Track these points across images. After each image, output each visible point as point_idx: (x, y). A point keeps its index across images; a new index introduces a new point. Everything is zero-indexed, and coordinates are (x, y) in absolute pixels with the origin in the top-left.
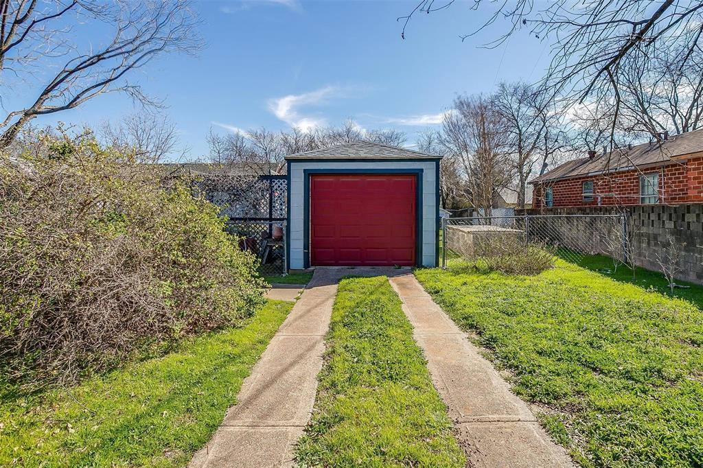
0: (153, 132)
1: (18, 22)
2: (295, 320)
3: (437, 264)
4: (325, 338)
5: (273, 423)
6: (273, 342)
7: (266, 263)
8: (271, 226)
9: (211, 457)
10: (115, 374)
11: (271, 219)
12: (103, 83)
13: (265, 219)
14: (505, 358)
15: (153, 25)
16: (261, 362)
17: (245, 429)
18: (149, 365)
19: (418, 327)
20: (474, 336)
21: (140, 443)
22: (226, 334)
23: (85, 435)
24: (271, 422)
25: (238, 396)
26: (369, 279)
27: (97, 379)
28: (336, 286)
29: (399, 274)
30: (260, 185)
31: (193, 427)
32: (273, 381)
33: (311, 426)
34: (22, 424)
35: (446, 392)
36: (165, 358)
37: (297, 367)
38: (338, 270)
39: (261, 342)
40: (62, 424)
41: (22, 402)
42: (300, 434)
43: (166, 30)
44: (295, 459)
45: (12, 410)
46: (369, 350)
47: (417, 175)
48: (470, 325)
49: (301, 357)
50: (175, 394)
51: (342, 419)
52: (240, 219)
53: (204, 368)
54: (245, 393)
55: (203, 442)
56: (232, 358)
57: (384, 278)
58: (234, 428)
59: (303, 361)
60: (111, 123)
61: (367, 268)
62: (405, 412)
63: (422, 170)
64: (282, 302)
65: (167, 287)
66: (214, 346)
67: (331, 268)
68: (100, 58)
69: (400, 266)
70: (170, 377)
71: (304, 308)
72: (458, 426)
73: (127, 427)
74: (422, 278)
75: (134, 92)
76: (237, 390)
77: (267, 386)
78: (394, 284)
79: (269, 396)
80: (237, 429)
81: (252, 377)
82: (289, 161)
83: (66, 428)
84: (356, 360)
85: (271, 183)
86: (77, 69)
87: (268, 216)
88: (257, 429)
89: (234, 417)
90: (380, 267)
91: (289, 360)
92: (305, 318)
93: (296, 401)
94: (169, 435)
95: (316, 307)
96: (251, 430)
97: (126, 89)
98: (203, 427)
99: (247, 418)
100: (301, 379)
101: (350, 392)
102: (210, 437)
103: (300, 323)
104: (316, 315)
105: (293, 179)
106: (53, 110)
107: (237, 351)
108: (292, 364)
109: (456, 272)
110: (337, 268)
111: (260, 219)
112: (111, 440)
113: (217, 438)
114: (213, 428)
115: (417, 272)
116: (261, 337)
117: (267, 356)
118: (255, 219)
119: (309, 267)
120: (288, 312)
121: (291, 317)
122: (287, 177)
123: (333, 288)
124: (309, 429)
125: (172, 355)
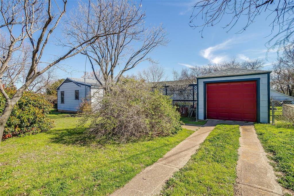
0: (157, 72)
1: (121, 47)
2: (193, 137)
3: (269, 122)
4: (200, 144)
5: (171, 165)
6: (181, 143)
7: (192, 117)
8: (194, 103)
9: (151, 168)
10: (135, 143)
11: (194, 100)
12: (140, 59)
13: (191, 101)
14: (282, 167)
15: (153, 39)
16: (175, 148)
17: (162, 164)
18: (144, 143)
19: (242, 147)
20: (271, 155)
21: (135, 160)
22: (167, 138)
23: (125, 155)
24: (170, 165)
25: (164, 156)
26: (230, 126)
27: (131, 144)
28: (214, 127)
29: (246, 125)
30: (189, 88)
31: (149, 160)
32: (176, 154)
33: (182, 169)
34: (114, 150)
35: (240, 172)
36: (148, 142)
37: (186, 151)
38: (218, 121)
39: (177, 142)
40: (121, 152)
41: (116, 145)
42: (178, 170)
43: (157, 39)
44: (173, 176)
45: (114, 147)
46: (214, 151)
47: (257, 81)
48: (271, 150)
49: (189, 149)
50: (147, 151)
51: (192, 169)
52: (182, 101)
53: (157, 146)
54: (166, 155)
55: (150, 165)
56: (166, 145)
57: (238, 126)
58: (160, 163)
59: (189, 150)
60: (145, 70)
61: (232, 121)
62: (217, 173)
63: (259, 79)
64: (190, 130)
65: (147, 121)
66: (163, 141)
67: (215, 120)
68: (139, 52)
69: (248, 121)
70: (148, 147)
71: (197, 133)
72: (238, 184)
73: (134, 156)
74: (257, 128)
75: (150, 60)
76: (164, 154)
77: (173, 155)
78: (241, 129)
79: (173, 158)
80: (160, 164)
81: (170, 151)
82: (198, 79)
83: (122, 153)
84: (207, 153)
85: (193, 87)
86: (134, 56)
87: (192, 100)
88: (166, 165)
89: (161, 161)
90: (238, 121)
91: (184, 149)
92: (196, 137)
93: (181, 161)
94: (142, 160)
95: (202, 133)
96: (164, 165)
97: (147, 59)
98: (151, 161)
99: (164, 162)
100: (185, 155)
101: (199, 162)
102: (152, 164)
103: (194, 138)
104: (201, 136)
105: (199, 86)
106: (129, 69)
107: (169, 143)
108: (184, 151)
109: (279, 127)
110: (217, 120)
111: (190, 101)
112: (130, 158)
113: (154, 165)
114: (154, 162)
115: (256, 125)
116: (178, 140)
117: (178, 146)
118: (188, 101)
119: (206, 119)
120: (191, 134)
121: (191, 136)
122: (197, 85)
123: (213, 128)
124: (181, 169)
125: (150, 141)
